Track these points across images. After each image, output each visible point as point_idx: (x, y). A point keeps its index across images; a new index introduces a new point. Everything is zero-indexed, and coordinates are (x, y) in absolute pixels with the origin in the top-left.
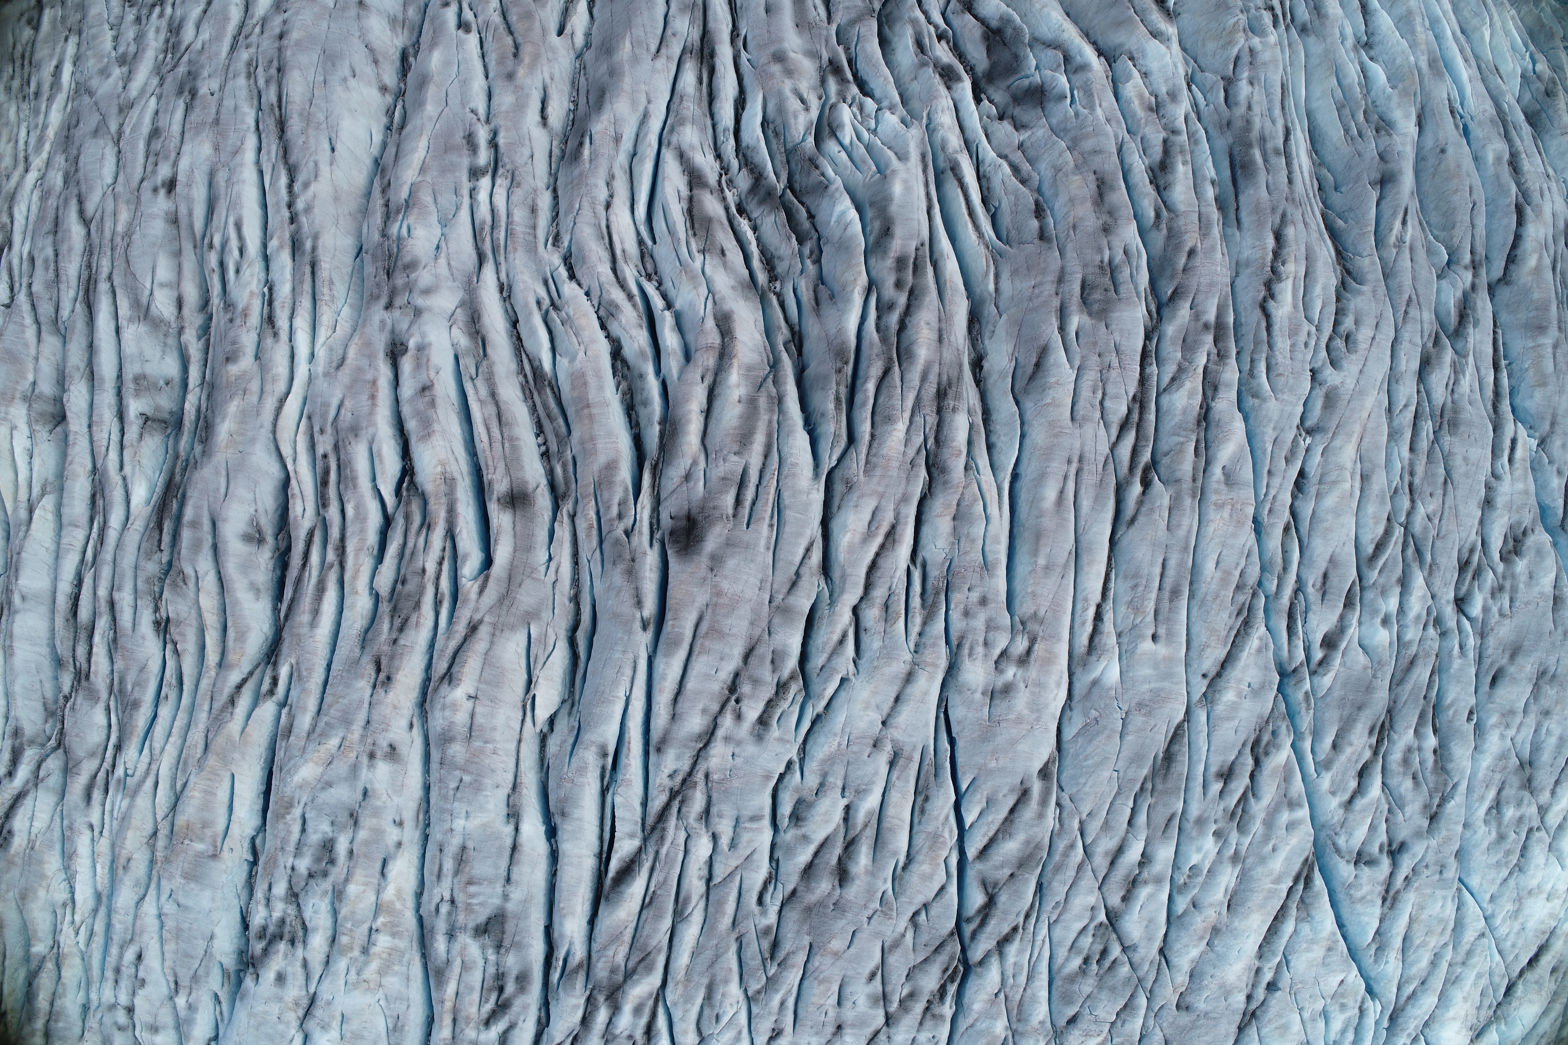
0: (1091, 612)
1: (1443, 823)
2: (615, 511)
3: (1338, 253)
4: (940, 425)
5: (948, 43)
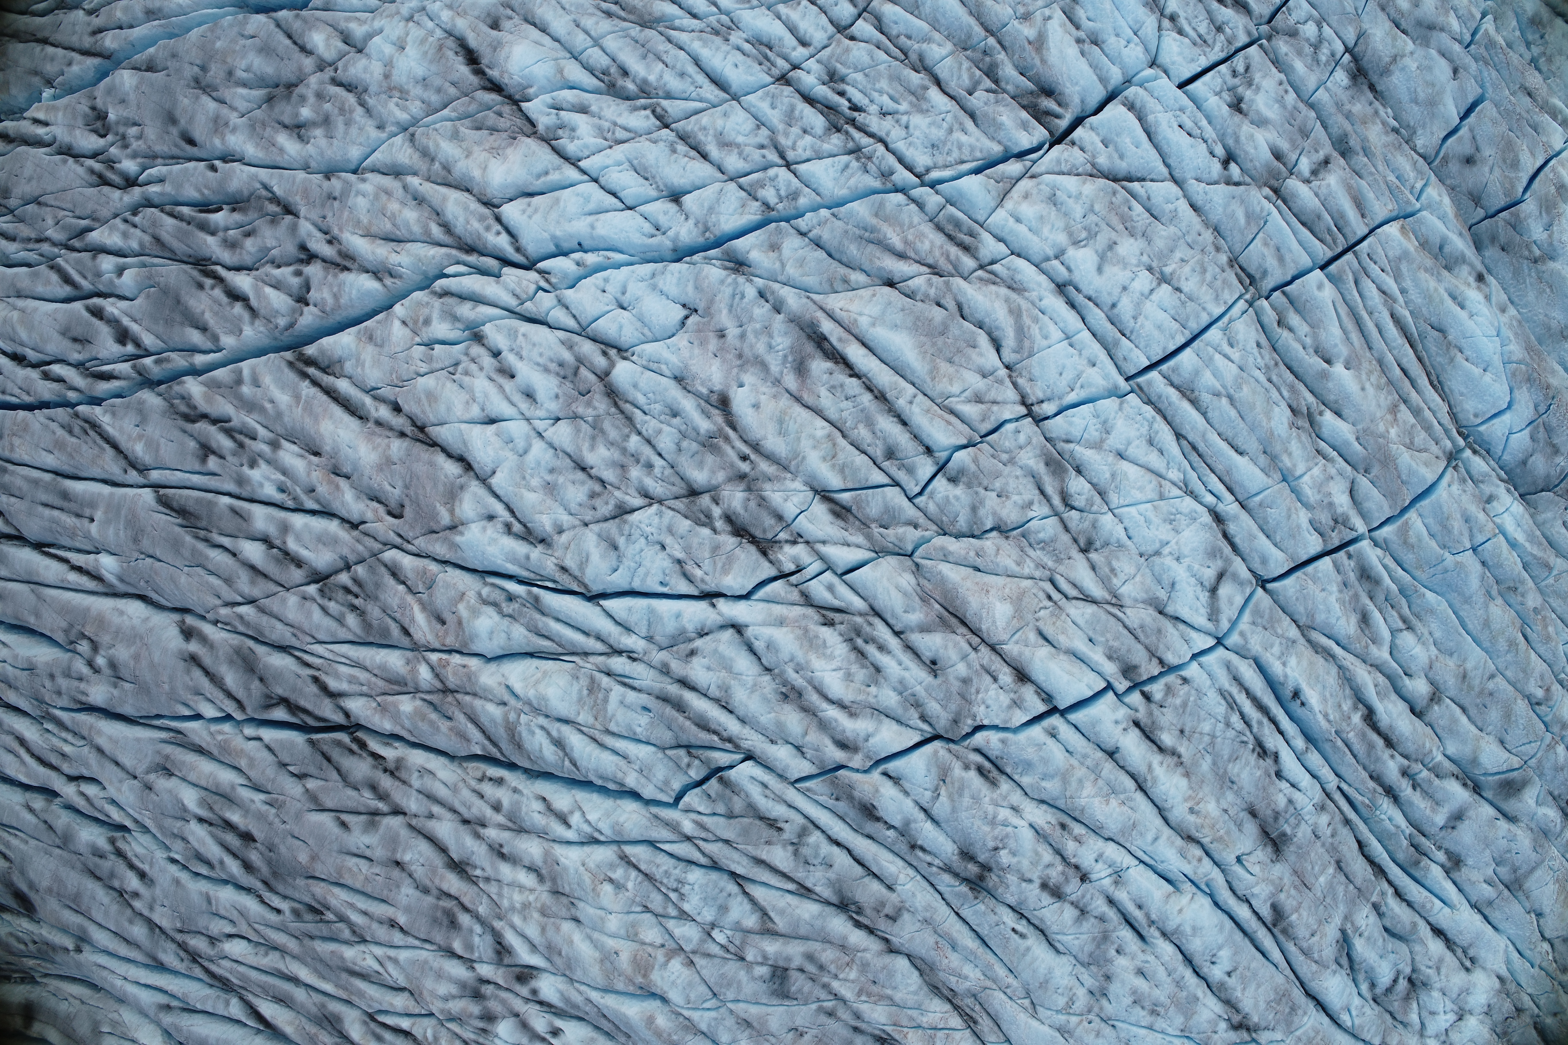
0: (72, 577)
1: (291, 199)
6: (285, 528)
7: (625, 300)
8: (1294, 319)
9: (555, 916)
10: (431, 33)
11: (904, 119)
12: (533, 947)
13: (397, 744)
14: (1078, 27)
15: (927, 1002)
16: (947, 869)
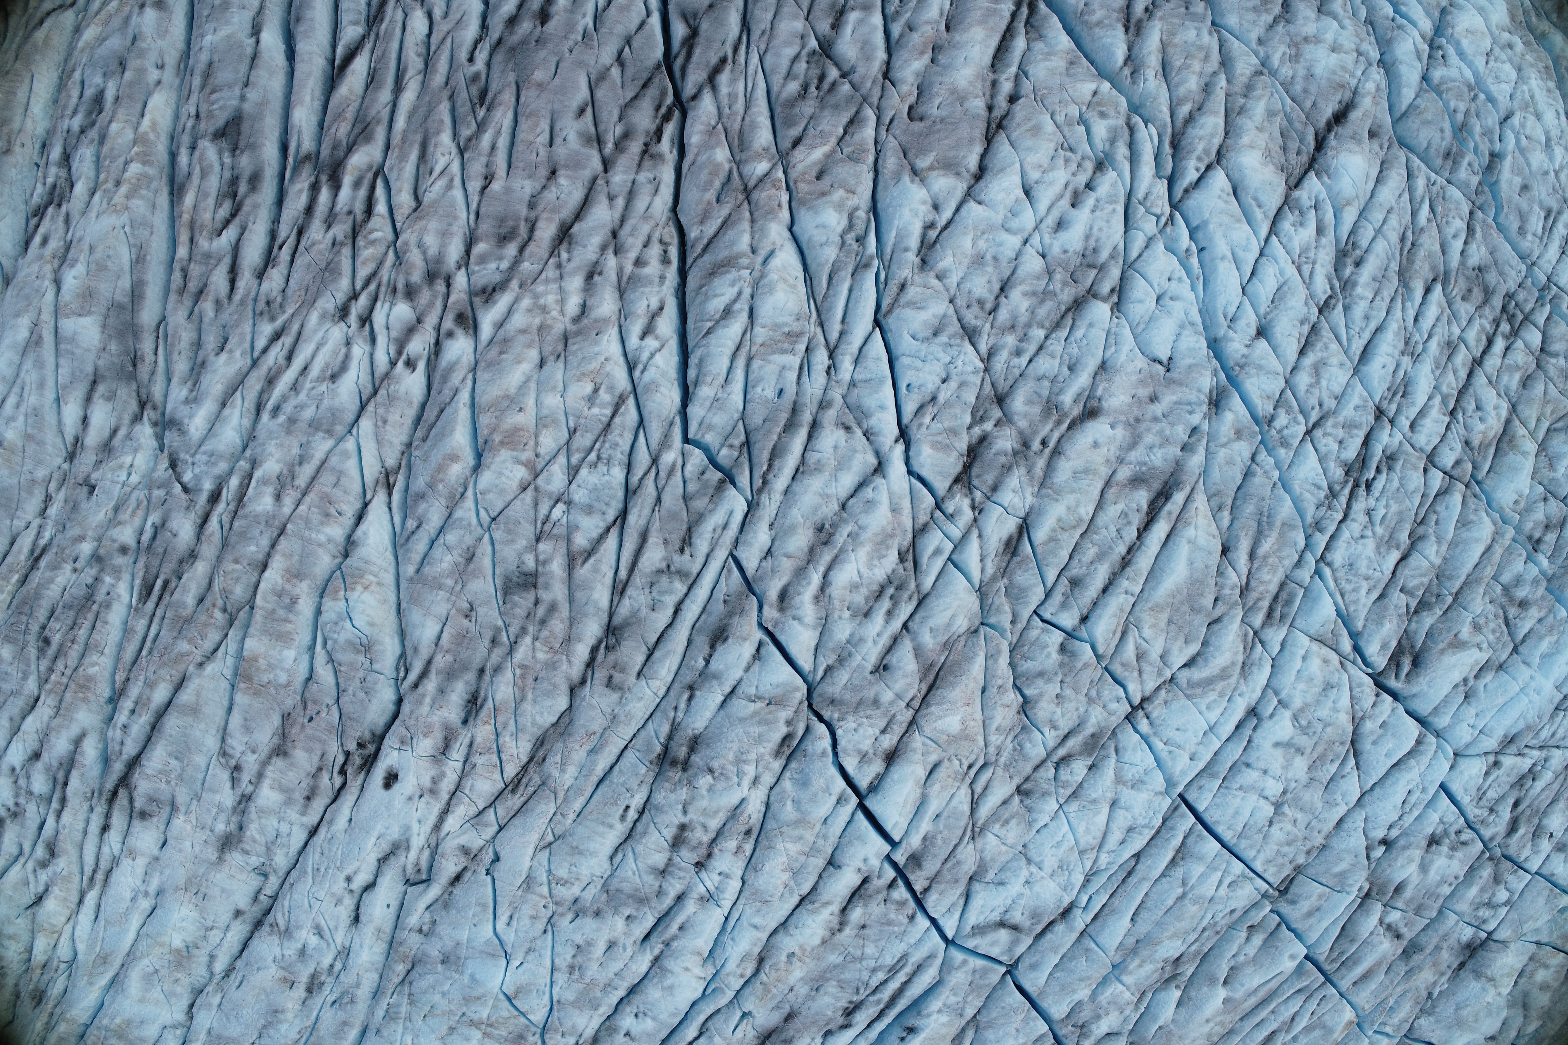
6: (865, 9)
7: (1166, 301)
8: (1258, 940)
10: (1352, 75)
11: (1369, 533)
12: (500, 325)
13: (675, 152)
14: (1476, 677)
15: (527, 737)
16: (675, 728)
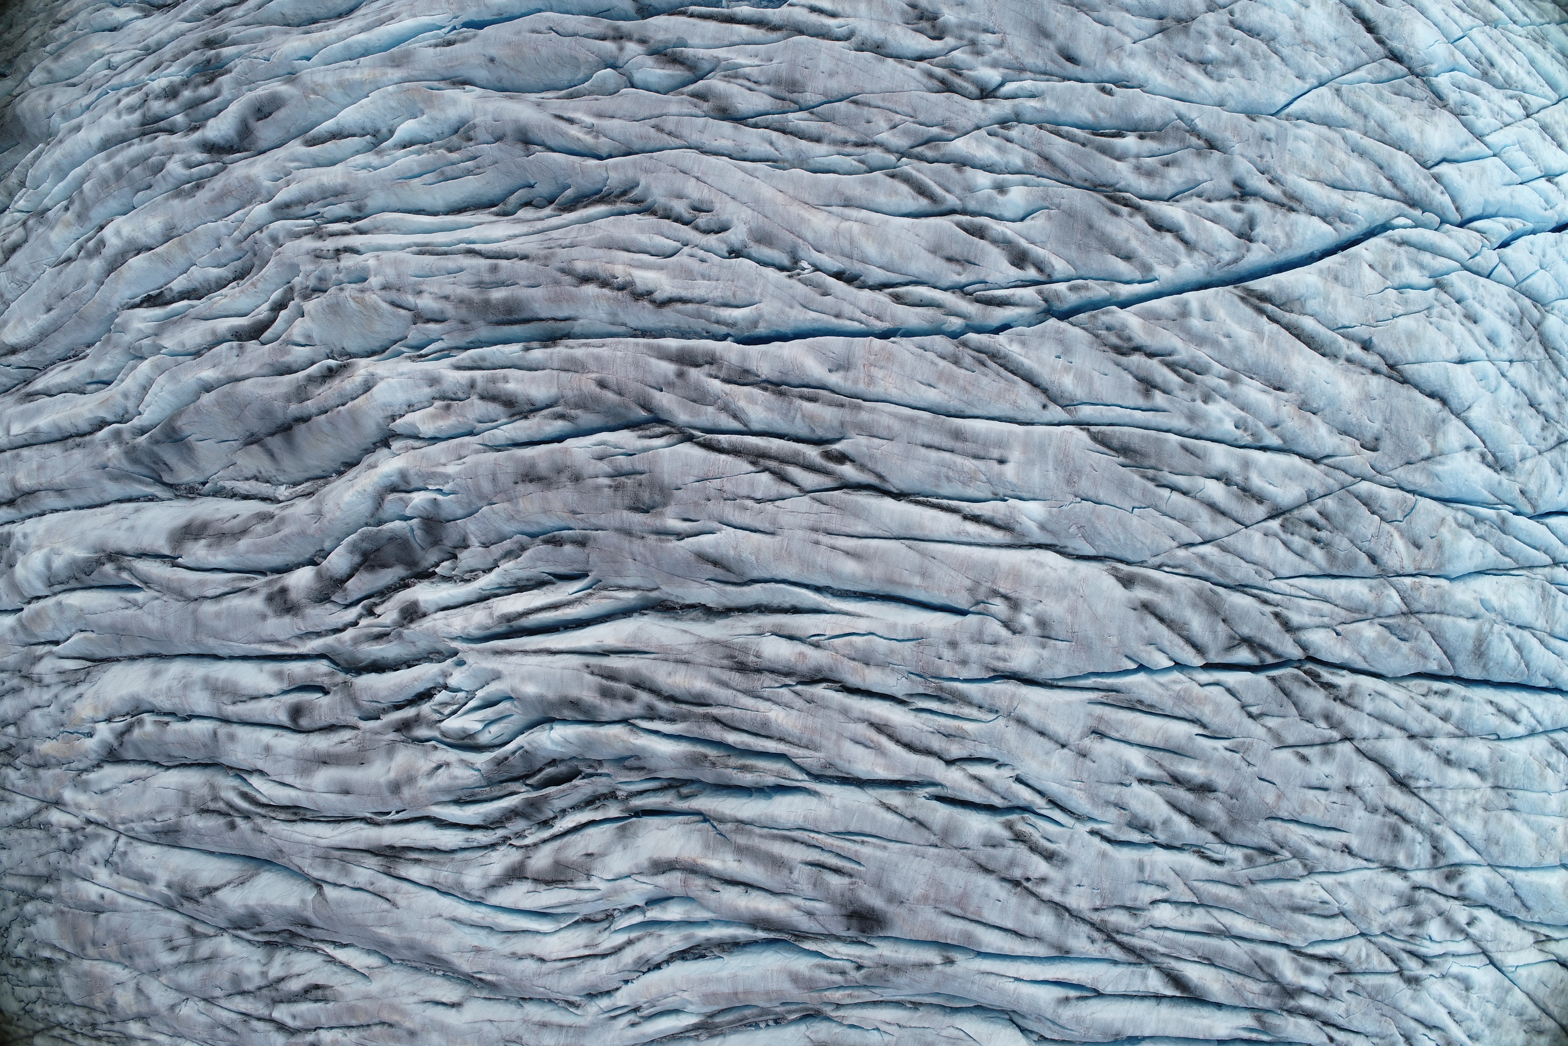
0: (971, 528)
1: (1218, 134)
2: (837, 978)
3: (602, 200)
4: (772, 671)
5: (376, 605)
6: (1246, 465)
7: (1545, 262)
9: (1498, 808)
12: (1468, 843)
13: (1344, 672)
